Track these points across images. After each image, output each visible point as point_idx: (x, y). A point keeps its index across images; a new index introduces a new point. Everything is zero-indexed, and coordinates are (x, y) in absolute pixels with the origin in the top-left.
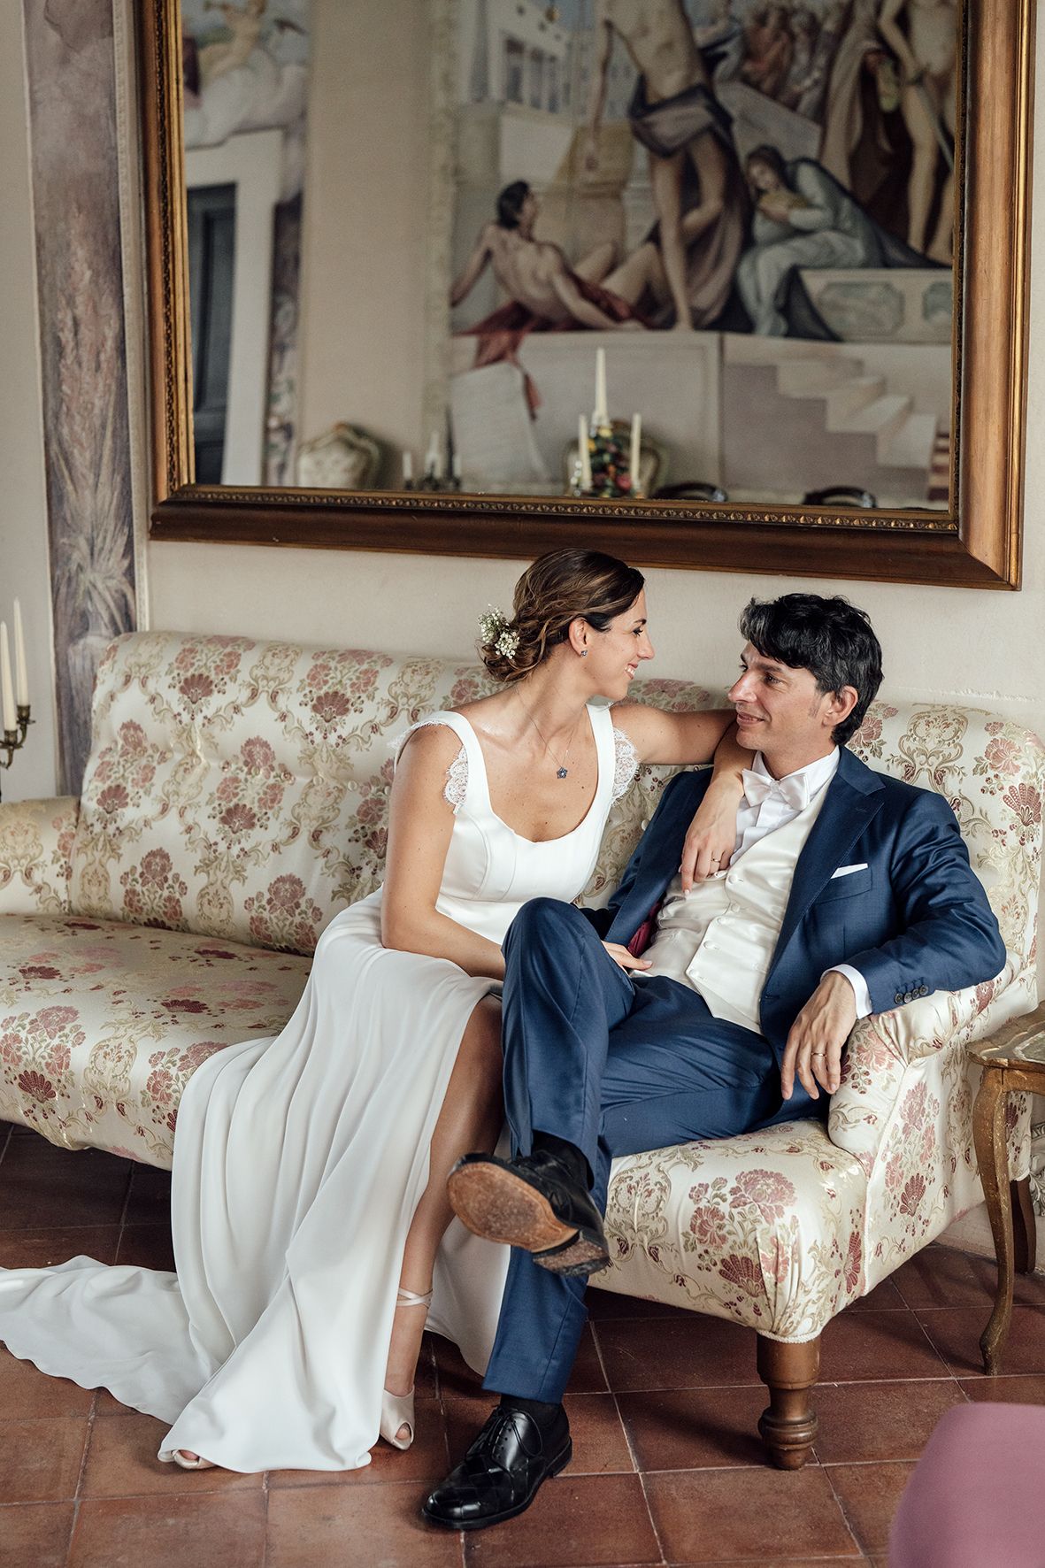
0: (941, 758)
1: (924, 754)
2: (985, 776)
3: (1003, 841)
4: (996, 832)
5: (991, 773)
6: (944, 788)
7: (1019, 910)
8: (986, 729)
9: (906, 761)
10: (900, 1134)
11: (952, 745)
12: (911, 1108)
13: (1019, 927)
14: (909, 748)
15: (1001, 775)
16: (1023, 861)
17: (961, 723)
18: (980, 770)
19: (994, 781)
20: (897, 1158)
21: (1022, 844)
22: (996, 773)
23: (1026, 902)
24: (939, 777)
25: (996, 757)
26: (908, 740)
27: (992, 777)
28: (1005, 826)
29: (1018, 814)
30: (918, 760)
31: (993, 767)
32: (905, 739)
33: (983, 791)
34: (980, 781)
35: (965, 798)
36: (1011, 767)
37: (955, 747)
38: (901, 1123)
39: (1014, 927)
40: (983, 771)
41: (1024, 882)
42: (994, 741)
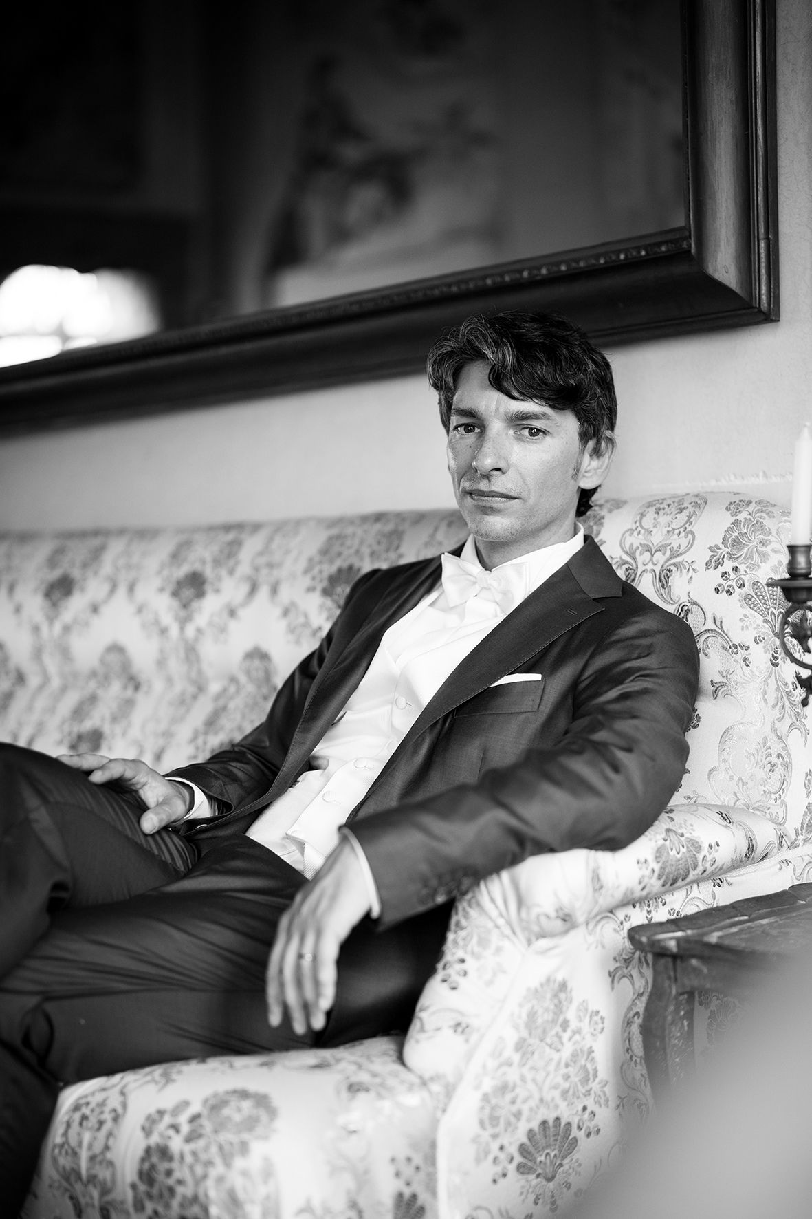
0: (668, 553)
1: (649, 550)
2: (721, 570)
3: (745, 660)
4: (735, 646)
5: (728, 566)
6: (669, 592)
7: (774, 759)
8: (727, 509)
9: (627, 562)
10: (509, 1052)
11: (683, 534)
12: (532, 1015)
13: (774, 785)
14: (631, 545)
15: (742, 568)
16: (778, 689)
17: (697, 505)
18: (715, 562)
19: (733, 576)
20: (503, 1088)
21: (776, 665)
22: (735, 564)
23: (785, 748)
24: (664, 580)
25: (737, 543)
26: (631, 535)
27: (730, 571)
28: (747, 638)
29: (766, 621)
30: (640, 559)
31: (731, 557)
32: (627, 534)
33: (717, 590)
34: (715, 577)
35: (695, 603)
36: (756, 555)
37: (686, 536)
38: (511, 1037)
39: (765, 784)
40: (719, 563)
41: (780, 720)
42: (736, 523)
